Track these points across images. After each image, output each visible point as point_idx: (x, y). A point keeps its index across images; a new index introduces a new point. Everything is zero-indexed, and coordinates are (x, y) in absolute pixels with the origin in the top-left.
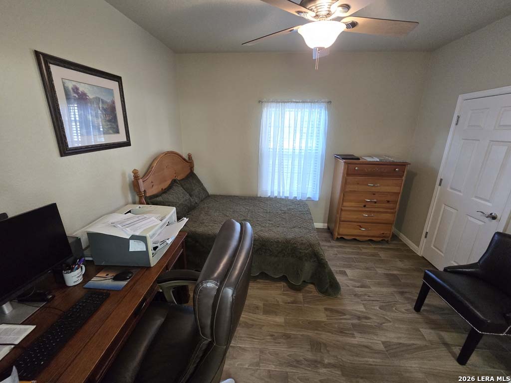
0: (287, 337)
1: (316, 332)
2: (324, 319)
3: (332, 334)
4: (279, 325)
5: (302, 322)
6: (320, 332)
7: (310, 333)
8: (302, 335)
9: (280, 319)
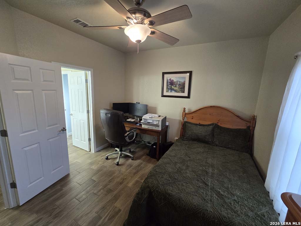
0: (121, 183)
1: (114, 195)
2: (115, 205)
3: (107, 202)
4: (128, 183)
5: (122, 193)
6: (112, 197)
7: (115, 193)
8: (117, 189)
9: (130, 185)
